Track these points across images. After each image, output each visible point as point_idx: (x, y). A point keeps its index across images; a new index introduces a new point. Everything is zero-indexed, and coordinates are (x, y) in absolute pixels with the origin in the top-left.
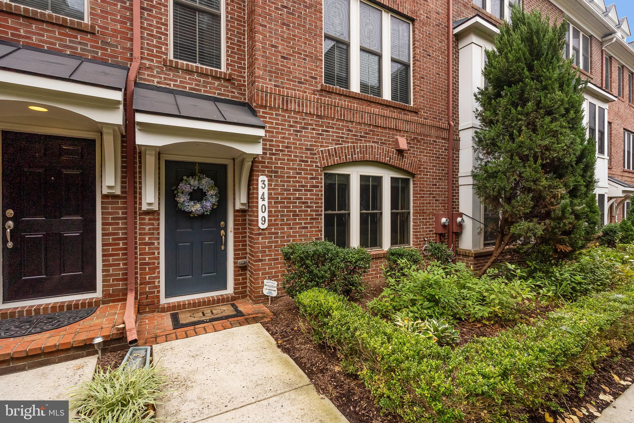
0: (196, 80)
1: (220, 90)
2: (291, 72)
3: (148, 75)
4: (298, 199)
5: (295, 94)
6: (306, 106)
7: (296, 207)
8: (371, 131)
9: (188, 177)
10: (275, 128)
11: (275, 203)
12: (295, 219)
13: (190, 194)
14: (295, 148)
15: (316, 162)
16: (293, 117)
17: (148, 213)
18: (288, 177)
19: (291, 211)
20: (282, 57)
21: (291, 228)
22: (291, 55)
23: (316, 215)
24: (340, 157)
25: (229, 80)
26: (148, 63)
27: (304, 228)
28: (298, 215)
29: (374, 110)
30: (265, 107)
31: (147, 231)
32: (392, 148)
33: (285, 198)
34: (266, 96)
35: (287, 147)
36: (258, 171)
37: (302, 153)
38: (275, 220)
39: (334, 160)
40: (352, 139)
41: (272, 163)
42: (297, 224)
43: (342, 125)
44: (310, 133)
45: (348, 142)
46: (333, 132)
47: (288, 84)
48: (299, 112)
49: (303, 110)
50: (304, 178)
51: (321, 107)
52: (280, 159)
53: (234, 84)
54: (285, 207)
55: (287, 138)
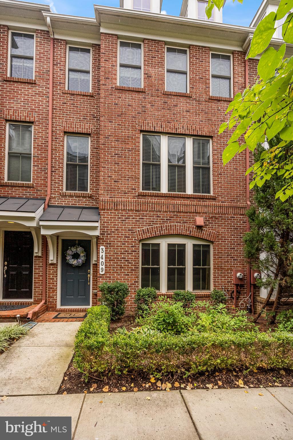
0: (75, 200)
1: (86, 202)
2: (119, 189)
3: (54, 201)
4: (123, 258)
5: (122, 200)
6: (129, 206)
7: (122, 263)
8: (175, 215)
9: (71, 247)
10: (110, 220)
11: (109, 260)
12: (121, 270)
13: (72, 255)
14: (121, 230)
15: (135, 237)
16: (120, 213)
17: (52, 264)
18: (117, 246)
19: (119, 265)
20: (115, 181)
21: (119, 275)
22: (120, 179)
23: (134, 268)
24: (151, 233)
25: (91, 197)
26: (53, 195)
27: (126, 275)
28: (123, 268)
29: (176, 202)
30: (104, 210)
31: (51, 273)
32: (193, 225)
33: (115, 258)
34: (105, 203)
35: (117, 230)
36: (100, 244)
37: (126, 232)
38: (109, 270)
39: (147, 236)
40: (160, 222)
41: (108, 239)
42: (123, 272)
43: (153, 214)
44: (131, 221)
45: (157, 224)
46: (146, 219)
47: (118, 195)
48: (124, 210)
49: (126, 208)
50: (127, 247)
51: (138, 205)
52: (112, 237)
53: (93, 198)
54: (115, 263)
55: (117, 225)
